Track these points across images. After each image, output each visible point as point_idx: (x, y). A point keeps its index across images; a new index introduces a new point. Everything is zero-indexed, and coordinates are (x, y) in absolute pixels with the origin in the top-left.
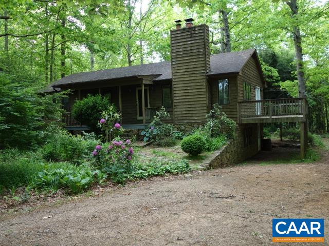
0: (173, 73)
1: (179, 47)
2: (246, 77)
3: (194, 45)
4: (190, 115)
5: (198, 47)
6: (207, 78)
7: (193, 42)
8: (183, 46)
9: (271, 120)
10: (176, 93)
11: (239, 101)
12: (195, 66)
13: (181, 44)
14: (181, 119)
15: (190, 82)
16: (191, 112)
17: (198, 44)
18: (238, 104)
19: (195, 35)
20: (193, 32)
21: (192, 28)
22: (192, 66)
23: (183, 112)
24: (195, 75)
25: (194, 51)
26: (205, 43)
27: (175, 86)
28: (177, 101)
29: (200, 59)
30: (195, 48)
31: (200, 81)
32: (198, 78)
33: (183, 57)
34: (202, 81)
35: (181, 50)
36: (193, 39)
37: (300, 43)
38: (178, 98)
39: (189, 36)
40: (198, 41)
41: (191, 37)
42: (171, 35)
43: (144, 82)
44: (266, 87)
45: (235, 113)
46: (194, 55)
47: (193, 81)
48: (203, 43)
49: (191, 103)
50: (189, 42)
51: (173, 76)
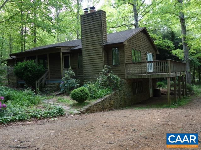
0: (82, 45)
1: (86, 26)
2: (136, 46)
3: (95, 24)
4: (93, 73)
5: (97, 26)
6: (103, 47)
7: (94, 22)
8: (88, 26)
9: (147, 76)
10: (85, 58)
11: (126, 63)
12: (96, 39)
13: (87, 24)
14: (88, 75)
15: (93, 50)
16: (94, 71)
17: (97, 24)
18: (125, 65)
19: (95, 18)
20: (94, 16)
21: (94, 13)
22: (94, 39)
23: (89, 71)
24: (96, 45)
25: (95, 29)
26: (101, 23)
27: (84, 53)
28: (85, 63)
29: (99, 34)
30: (96, 26)
31: (99, 49)
32: (98, 47)
33: (88, 33)
34: (100, 49)
35: (87, 28)
36: (94, 20)
37: (184, 23)
38: (85, 61)
39: (92, 19)
40: (97, 22)
41: (93, 19)
42: (81, 18)
43: (62, 51)
44: (158, 53)
45: (123, 71)
46: (95, 32)
47: (95, 50)
48: (100, 23)
49: (94, 65)
50: (92, 23)
51: (82, 46)
